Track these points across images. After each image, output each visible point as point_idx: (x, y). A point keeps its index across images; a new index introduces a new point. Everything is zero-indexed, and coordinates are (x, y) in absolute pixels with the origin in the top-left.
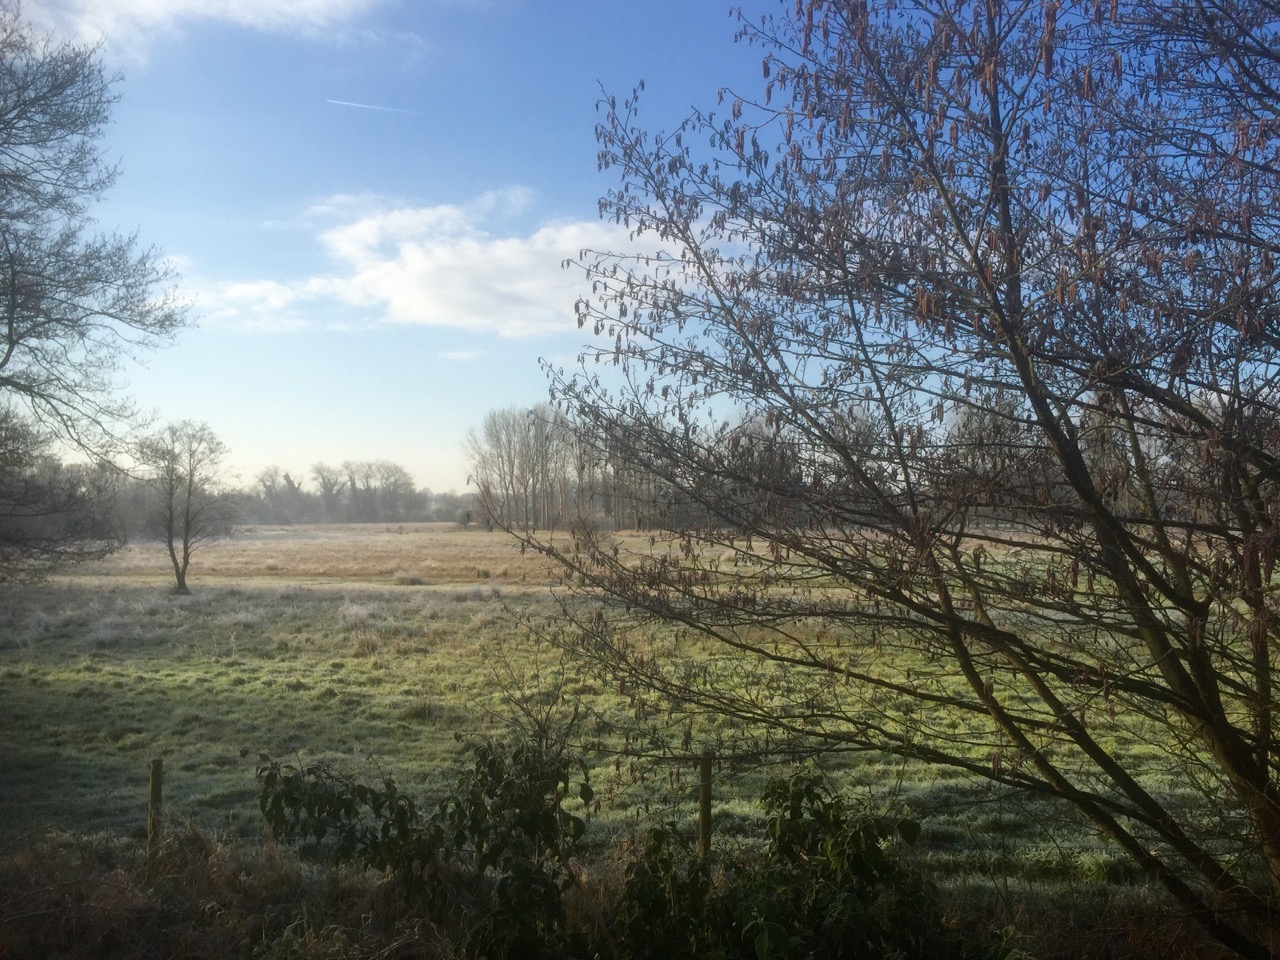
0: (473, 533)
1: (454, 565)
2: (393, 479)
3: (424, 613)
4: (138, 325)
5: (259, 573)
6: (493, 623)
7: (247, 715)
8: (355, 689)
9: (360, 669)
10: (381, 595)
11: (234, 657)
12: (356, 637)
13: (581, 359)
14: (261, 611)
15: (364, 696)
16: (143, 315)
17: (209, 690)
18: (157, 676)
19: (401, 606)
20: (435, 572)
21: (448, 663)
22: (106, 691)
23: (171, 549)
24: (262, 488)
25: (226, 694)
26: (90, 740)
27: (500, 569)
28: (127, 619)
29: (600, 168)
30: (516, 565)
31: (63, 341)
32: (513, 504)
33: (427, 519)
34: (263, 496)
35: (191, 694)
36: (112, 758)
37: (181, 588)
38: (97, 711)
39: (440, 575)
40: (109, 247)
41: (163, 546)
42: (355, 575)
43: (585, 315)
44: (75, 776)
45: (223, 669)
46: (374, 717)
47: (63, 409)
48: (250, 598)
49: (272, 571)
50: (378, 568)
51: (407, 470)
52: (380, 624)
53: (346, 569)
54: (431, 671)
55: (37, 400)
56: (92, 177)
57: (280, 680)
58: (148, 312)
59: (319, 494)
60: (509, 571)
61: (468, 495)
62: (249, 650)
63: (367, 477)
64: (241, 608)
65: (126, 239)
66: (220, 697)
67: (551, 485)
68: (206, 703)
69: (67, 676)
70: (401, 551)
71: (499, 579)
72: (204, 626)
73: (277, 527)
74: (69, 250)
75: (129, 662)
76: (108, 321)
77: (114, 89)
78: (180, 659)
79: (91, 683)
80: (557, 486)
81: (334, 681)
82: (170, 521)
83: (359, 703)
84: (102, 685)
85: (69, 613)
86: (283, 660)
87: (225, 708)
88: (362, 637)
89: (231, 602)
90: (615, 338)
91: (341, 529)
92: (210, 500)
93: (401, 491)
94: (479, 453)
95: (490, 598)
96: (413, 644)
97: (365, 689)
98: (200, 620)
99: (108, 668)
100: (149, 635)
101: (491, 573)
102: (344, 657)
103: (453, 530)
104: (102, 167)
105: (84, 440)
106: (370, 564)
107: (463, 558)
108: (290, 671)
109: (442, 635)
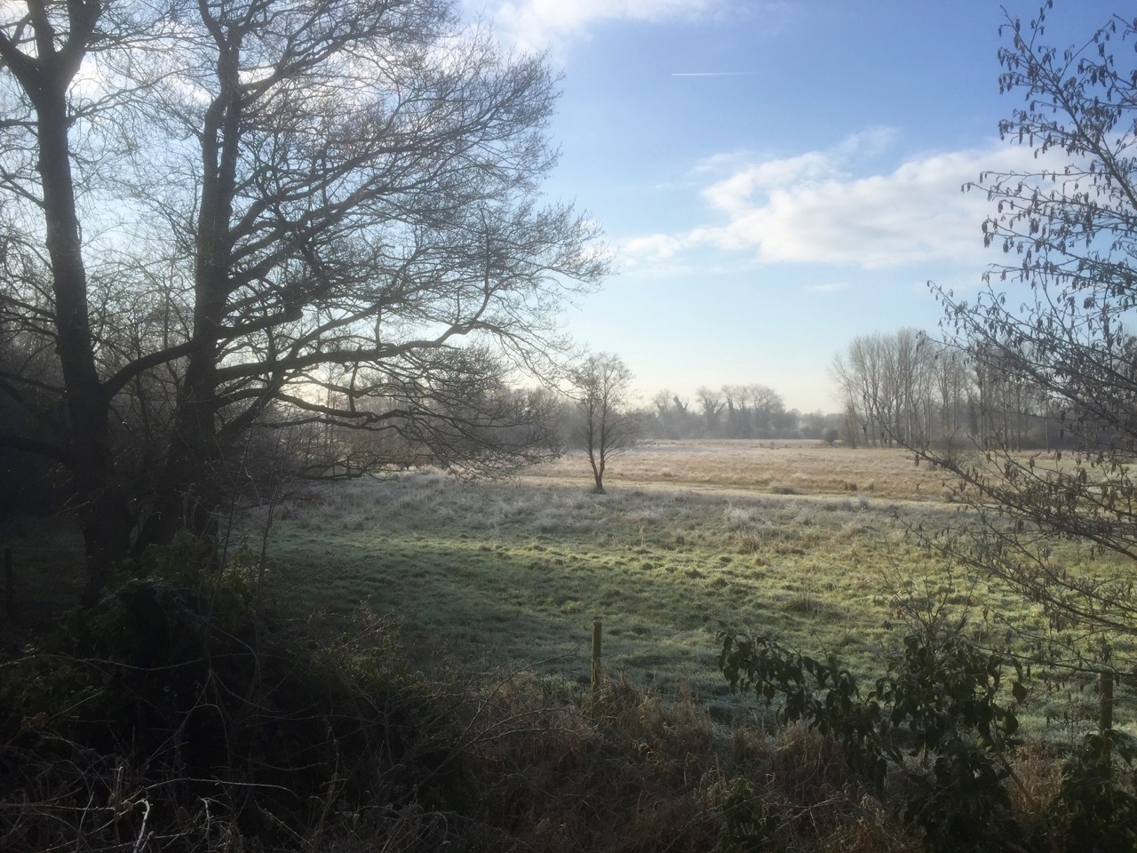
0: (838, 449)
1: (822, 477)
2: (765, 401)
3: (797, 519)
4: (574, 276)
5: (656, 479)
6: (862, 531)
7: (655, 595)
8: (743, 581)
9: (745, 563)
10: (759, 502)
11: (643, 546)
12: (740, 536)
13: (986, 277)
14: (661, 510)
15: (750, 588)
16: (578, 267)
17: (626, 572)
18: (587, 557)
19: (778, 512)
20: (806, 483)
21: (823, 565)
22: (550, 566)
23: (591, 457)
24: (656, 408)
25: (638, 576)
26: (541, 603)
27: (866, 485)
28: (562, 511)
29: (1002, 90)
30: (882, 480)
31: (523, 291)
32: (876, 423)
33: (796, 436)
34: (657, 415)
35: (612, 574)
36: (558, 619)
37: (599, 489)
38: (545, 581)
39: (810, 486)
40: (554, 215)
41: (586, 454)
42: (735, 483)
43: (992, 234)
44: (533, 629)
45: (634, 556)
46: (760, 606)
47: (522, 344)
48: (651, 499)
49: (667, 477)
50: (755, 478)
51: (778, 392)
52: (760, 526)
53: (727, 478)
54: (808, 571)
55: (504, 338)
56: (541, 160)
57: (680, 568)
58: (582, 265)
59: (702, 413)
60: (876, 485)
61: (833, 415)
62: (654, 542)
63: (743, 399)
64: (645, 507)
65: (566, 207)
66: (634, 578)
67: (914, 405)
68: (623, 582)
69: (523, 552)
70: (773, 464)
71: (866, 492)
72: (618, 520)
73: (670, 441)
74: (525, 219)
75: (564, 545)
76: (554, 274)
77: (558, 87)
78: (602, 545)
79: (540, 559)
80: (922, 407)
81: (723, 572)
82: (591, 434)
83: (746, 594)
84: (547, 561)
85: (520, 504)
86: (681, 552)
87: (638, 587)
88: (745, 537)
89: (638, 501)
90: (1024, 254)
91: (721, 444)
92: (618, 418)
93: (772, 411)
94: (844, 377)
95: (858, 508)
96: (790, 545)
97: (750, 582)
98: (614, 515)
99: (550, 548)
100: (578, 525)
101: (858, 486)
102: (730, 552)
103: (819, 446)
104: (547, 151)
105: (537, 369)
106: (748, 475)
107: (830, 472)
108: (688, 561)
109: (815, 539)
